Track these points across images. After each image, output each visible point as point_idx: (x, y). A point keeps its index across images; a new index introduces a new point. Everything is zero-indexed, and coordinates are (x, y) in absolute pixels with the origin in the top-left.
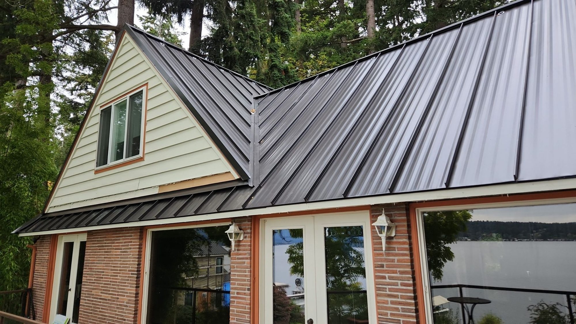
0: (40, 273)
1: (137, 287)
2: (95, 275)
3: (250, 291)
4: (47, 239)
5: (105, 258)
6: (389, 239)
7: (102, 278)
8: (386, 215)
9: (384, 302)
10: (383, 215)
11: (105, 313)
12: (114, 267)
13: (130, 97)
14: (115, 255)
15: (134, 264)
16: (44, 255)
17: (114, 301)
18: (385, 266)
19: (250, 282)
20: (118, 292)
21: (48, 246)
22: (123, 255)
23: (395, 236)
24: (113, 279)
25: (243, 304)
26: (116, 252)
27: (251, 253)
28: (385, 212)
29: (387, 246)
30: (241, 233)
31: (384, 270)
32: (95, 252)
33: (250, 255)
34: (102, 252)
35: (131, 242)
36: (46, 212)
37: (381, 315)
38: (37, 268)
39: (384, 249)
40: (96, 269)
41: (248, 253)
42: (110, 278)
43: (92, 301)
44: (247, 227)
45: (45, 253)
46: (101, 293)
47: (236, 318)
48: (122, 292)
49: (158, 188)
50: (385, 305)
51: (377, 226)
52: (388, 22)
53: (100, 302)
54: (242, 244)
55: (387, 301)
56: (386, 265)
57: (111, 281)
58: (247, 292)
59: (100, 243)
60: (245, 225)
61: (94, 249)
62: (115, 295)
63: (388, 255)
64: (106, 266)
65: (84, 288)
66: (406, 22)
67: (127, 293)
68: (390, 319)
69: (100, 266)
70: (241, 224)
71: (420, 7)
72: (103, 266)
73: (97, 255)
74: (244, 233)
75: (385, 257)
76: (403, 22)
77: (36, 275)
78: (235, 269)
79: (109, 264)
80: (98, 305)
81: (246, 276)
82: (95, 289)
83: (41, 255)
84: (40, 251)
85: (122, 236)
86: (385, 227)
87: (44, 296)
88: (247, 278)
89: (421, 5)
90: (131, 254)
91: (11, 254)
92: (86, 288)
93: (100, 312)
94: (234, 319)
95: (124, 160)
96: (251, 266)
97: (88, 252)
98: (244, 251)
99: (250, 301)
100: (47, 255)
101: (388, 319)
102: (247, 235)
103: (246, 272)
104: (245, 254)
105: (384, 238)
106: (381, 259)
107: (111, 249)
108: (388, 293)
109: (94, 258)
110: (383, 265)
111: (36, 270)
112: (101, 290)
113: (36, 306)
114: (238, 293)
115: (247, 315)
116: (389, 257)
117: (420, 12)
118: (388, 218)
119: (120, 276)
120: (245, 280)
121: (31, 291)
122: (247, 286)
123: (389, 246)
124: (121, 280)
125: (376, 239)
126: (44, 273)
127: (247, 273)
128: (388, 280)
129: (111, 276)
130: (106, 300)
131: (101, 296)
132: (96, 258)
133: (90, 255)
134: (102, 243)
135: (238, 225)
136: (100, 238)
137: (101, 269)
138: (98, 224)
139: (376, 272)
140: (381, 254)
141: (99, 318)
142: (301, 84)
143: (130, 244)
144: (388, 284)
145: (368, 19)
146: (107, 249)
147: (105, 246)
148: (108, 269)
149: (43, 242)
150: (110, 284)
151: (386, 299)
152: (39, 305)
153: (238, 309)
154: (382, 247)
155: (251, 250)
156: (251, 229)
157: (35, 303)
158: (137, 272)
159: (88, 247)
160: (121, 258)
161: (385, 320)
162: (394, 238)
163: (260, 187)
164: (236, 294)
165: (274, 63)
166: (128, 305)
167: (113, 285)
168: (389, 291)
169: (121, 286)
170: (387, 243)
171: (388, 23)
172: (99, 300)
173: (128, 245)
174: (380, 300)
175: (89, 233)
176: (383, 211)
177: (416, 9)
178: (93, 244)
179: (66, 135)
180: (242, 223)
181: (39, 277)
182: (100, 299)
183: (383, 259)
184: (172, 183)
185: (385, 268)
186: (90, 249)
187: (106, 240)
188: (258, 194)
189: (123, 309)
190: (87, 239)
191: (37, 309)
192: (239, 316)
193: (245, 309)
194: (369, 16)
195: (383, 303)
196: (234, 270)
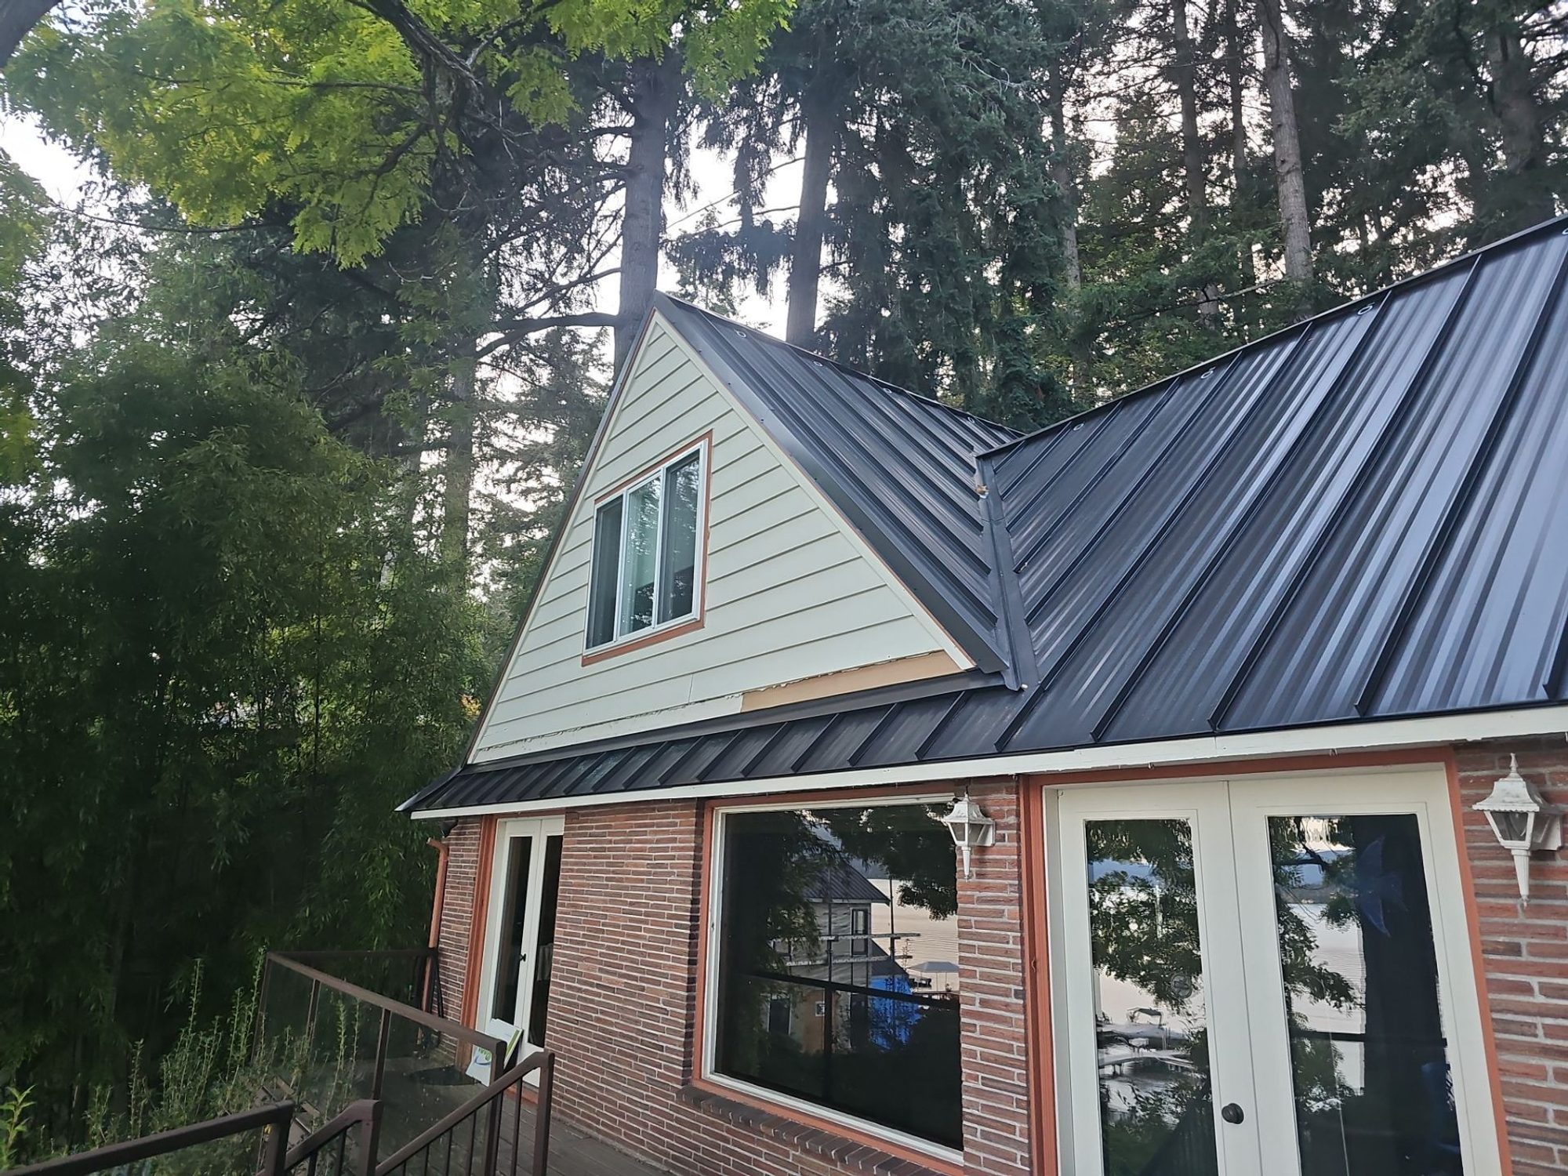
0: (455, 910)
1: (692, 962)
2: (585, 922)
3: (1024, 999)
4: (472, 828)
5: (608, 879)
6: (1539, 855)
7: (603, 931)
8: (1525, 777)
9: (1527, 1071)
10: (1513, 773)
11: (611, 1024)
12: (632, 904)
13: (668, 469)
14: (635, 873)
15: (684, 900)
16: (465, 867)
17: (633, 995)
18: (1524, 951)
19: (1023, 971)
20: (642, 971)
21: (473, 845)
22: (655, 874)
23: (1560, 848)
24: (629, 936)
25: (1002, 1035)
26: (636, 865)
27: (1020, 885)
28: (1520, 766)
29: (1534, 882)
30: (988, 826)
31: (1520, 964)
32: (585, 864)
33: (1020, 891)
34: (602, 864)
35: (674, 840)
36: (469, 762)
37: (1519, 1115)
38: (448, 898)
39: (1524, 891)
40: (586, 907)
41: (1011, 885)
42: (623, 935)
43: (579, 990)
44: (1006, 808)
45: (468, 862)
46: (601, 970)
47: (981, 1075)
48: (654, 973)
49: (741, 698)
50: (1531, 1082)
51: (1493, 813)
52: (1342, 233)
53: (599, 995)
54: (990, 857)
55: (1543, 1069)
56: (1529, 945)
57: (623, 942)
58: (1013, 1000)
59: (596, 842)
60: (997, 803)
61: (583, 857)
62: (635, 979)
63: (1536, 911)
64: (611, 902)
65: (558, 954)
66: (1403, 230)
67: (665, 976)
68: (1553, 1130)
69: (597, 901)
70: (985, 800)
71: (1449, 180)
72: (605, 901)
73: (590, 871)
74: (996, 824)
75: (1521, 919)
76: (1393, 230)
77: (446, 915)
78: (974, 930)
79: (620, 895)
80: (592, 1001)
81: (1007, 953)
82: (586, 959)
83: (458, 867)
84: (455, 856)
85: (652, 825)
86: (1524, 815)
87: (464, 968)
88: (1012, 960)
89: (1452, 173)
90: (673, 873)
91: (386, 861)
92: (565, 955)
93: (598, 1020)
94: (976, 1078)
95: (654, 628)
96: (1021, 925)
97: (567, 863)
98: (1000, 878)
99: (1026, 1029)
100: (471, 868)
101: (1546, 1129)
102: (1006, 832)
103: (1008, 943)
104: (1003, 888)
105: (1524, 853)
106: (1507, 924)
107: (622, 857)
108: (1542, 1040)
109: (583, 878)
110: (1518, 946)
111: (448, 904)
112: (600, 962)
113: (446, 994)
114: (983, 1003)
115: (1018, 1071)
116: (1538, 918)
117: (1451, 194)
118: (1534, 787)
119: (647, 930)
120: (1005, 966)
121: (436, 953)
122: (1014, 984)
123: (1538, 882)
124: (651, 939)
125: (1480, 859)
126: (466, 912)
127: (1011, 946)
128: (1540, 999)
129: (625, 927)
130: (612, 990)
131: (600, 979)
132: (588, 878)
133: (572, 870)
134: (601, 842)
135: (978, 802)
136: (597, 828)
137: (599, 908)
138: (597, 790)
139: (1490, 967)
140: (1510, 911)
141: (596, 1037)
142: (1122, 407)
143: (670, 845)
144: (1543, 1012)
145: (1288, 228)
146: (614, 857)
147: (610, 849)
148: (618, 911)
149: (464, 834)
150: (621, 950)
151: (1535, 1061)
152: (454, 991)
153: (986, 1050)
154: (1517, 886)
155: (1020, 877)
156: (1018, 815)
157: (444, 987)
158: (691, 921)
159: (568, 849)
160: (649, 881)
161: (1536, 1133)
162: (1558, 855)
163: (1042, 692)
164: (977, 1004)
165: (1014, 369)
166: (668, 1008)
167: (629, 952)
168: (1546, 1035)
169: (650, 955)
170: (1534, 872)
171: (1342, 239)
172: (595, 989)
173: (665, 849)
174: (1508, 1062)
175: (570, 813)
176: (1513, 764)
177: (1435, 186)
178: (580, 842)
179: (493, 588)
180: (989, 797)
181: (454, 922)
182: (598, 986)
183: (1516, 925)
184: (778, 686)
185: (1525, 957)
186: (571, 856)
187: (611, 834)
188: (1039, 711)
189: (657, 1019)
190: (566, 829)
191: (447, 1001)
192: (992, 1070)
193: (1011, 1052)
194: (1289, 220)
195: (1527, 1075)
196: (971, 933)
